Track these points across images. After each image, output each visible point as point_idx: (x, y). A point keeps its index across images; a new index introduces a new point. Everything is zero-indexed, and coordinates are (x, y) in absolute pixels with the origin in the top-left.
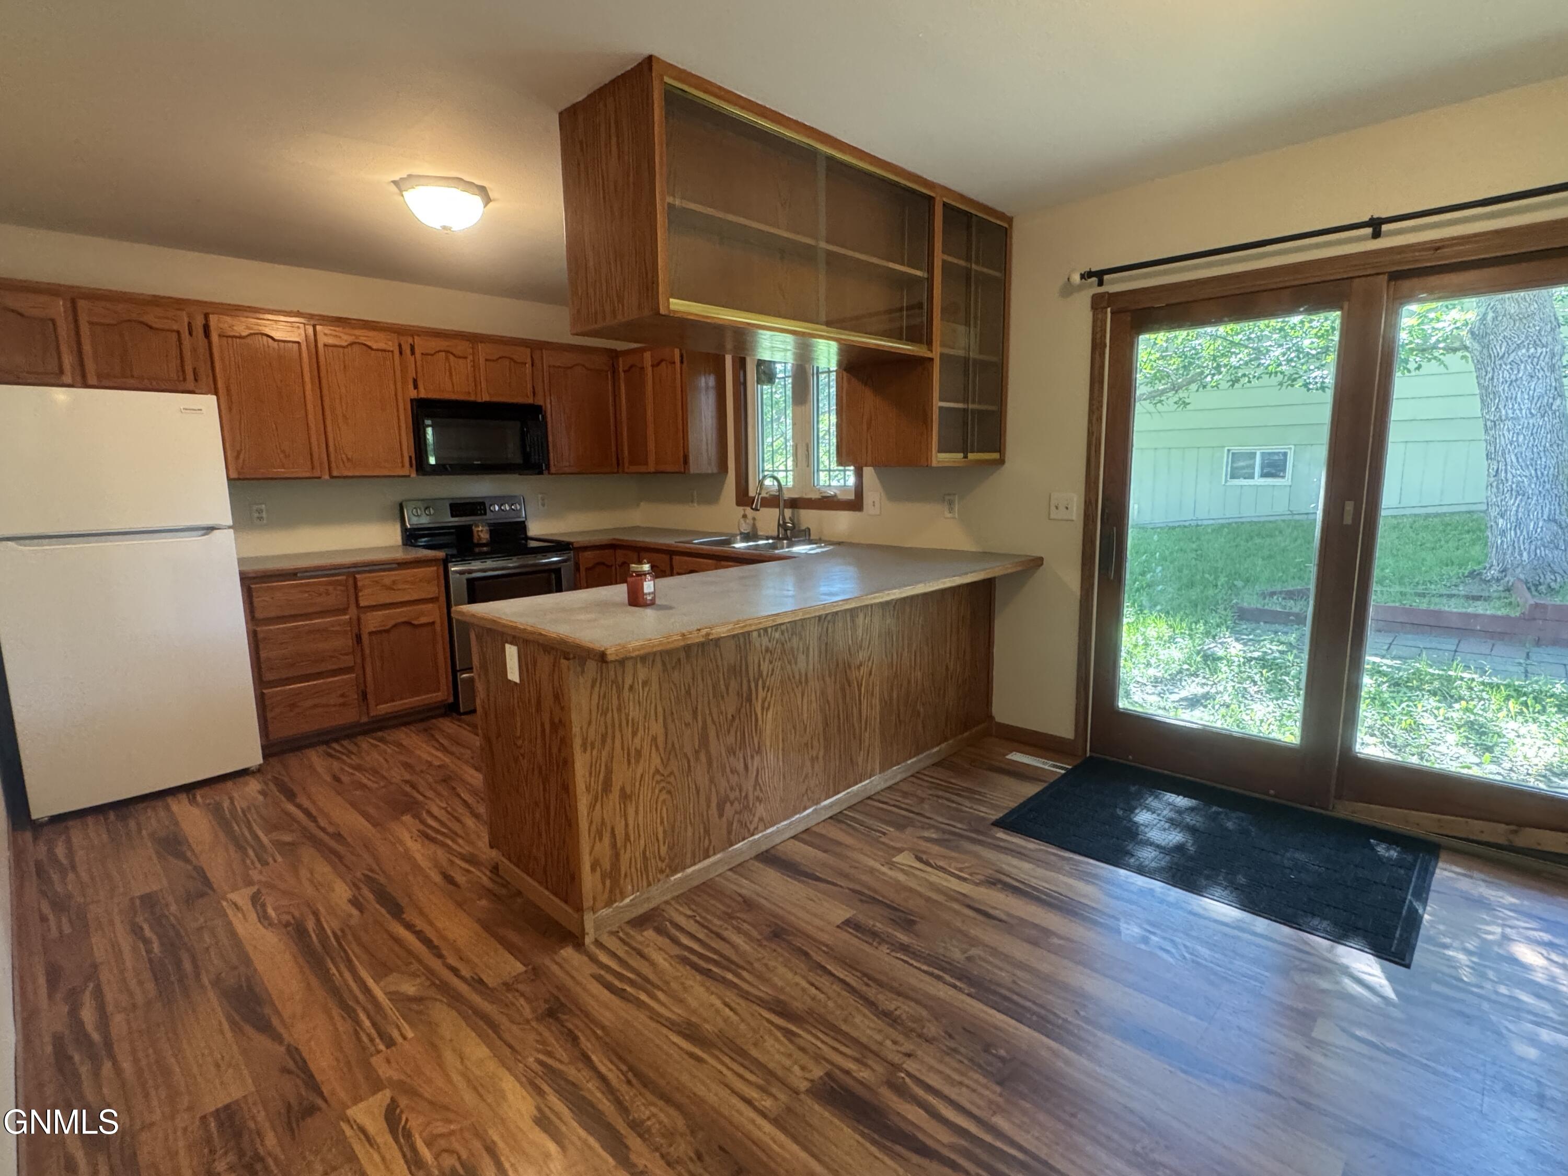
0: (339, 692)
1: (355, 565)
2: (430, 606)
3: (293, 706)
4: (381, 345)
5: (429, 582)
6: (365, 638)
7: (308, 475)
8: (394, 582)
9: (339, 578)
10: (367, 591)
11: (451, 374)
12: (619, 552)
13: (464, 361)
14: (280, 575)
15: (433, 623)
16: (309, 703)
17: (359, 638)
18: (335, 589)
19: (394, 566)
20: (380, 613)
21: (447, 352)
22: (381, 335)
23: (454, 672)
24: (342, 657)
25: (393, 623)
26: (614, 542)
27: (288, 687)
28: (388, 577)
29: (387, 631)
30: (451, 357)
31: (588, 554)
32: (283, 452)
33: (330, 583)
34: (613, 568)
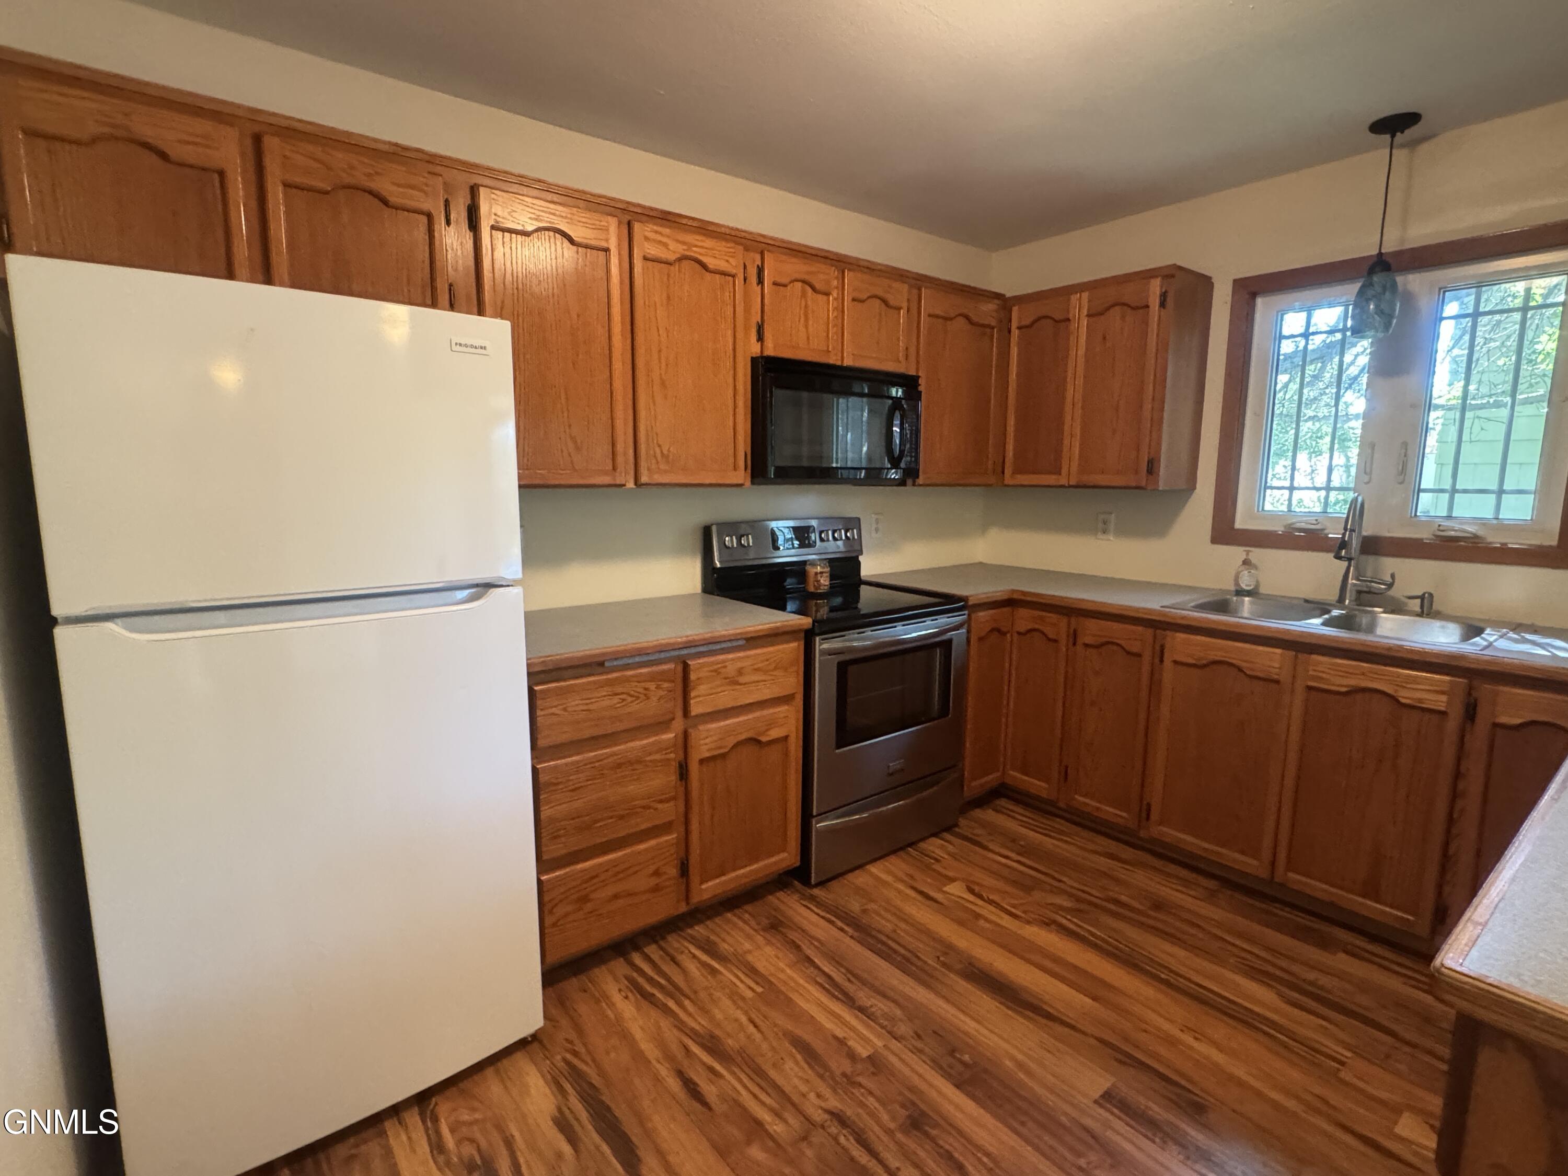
0: (652, 868)
1: (689, 645)
2: (784, 708)
3: (585, 899)
4: (722, 265)
5: (786, 670)
6: (694, 767)
7: (607, 480)
8: (740, 672)
9: (665, 667)
10: (702, 689)
11: (807, 320)
12: (1023, 612)
13: (825, 298)
14: (585, 665)
15: (786, 737)
16: (610, 891)
17: (683, 772)
18: (658, 687)
19: (741, 643)
20: (714, 726)
21: (804, 282)
22: (722, 246)
23: (806, 817)
24: (660, 806)
25: (732, 741)
26: (1015, 596)
27: (580, 866)
28: (733, 661)
29: (723, 756)
30: (809, 290)
31: (982, 615)
32: (573, 439)
33: (652, 678)
34: (1008, 635)
